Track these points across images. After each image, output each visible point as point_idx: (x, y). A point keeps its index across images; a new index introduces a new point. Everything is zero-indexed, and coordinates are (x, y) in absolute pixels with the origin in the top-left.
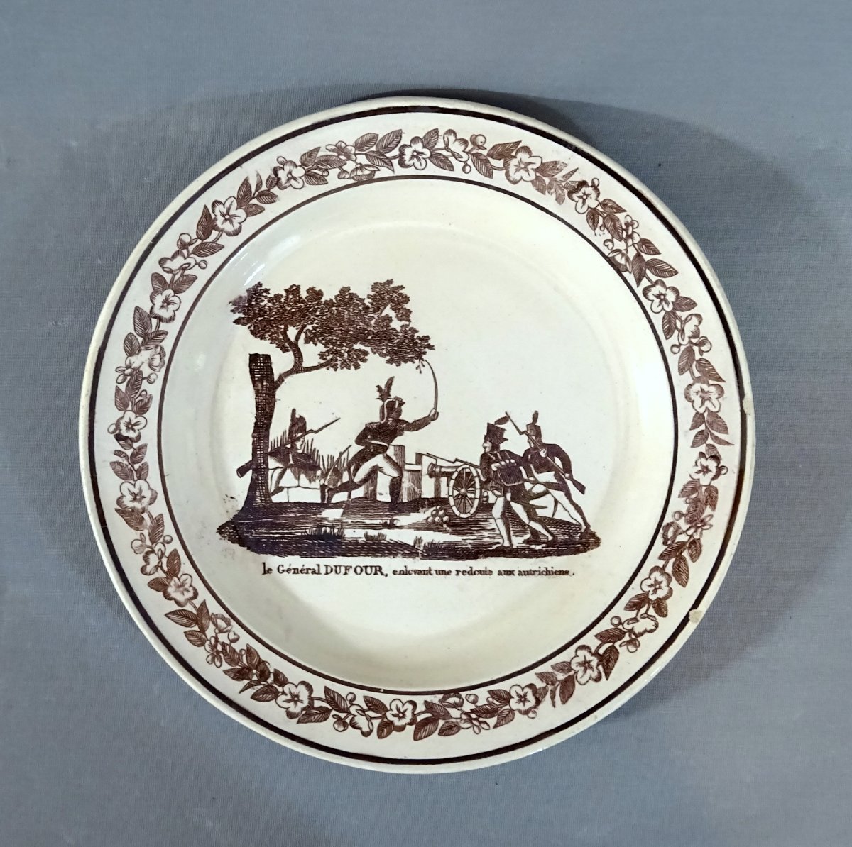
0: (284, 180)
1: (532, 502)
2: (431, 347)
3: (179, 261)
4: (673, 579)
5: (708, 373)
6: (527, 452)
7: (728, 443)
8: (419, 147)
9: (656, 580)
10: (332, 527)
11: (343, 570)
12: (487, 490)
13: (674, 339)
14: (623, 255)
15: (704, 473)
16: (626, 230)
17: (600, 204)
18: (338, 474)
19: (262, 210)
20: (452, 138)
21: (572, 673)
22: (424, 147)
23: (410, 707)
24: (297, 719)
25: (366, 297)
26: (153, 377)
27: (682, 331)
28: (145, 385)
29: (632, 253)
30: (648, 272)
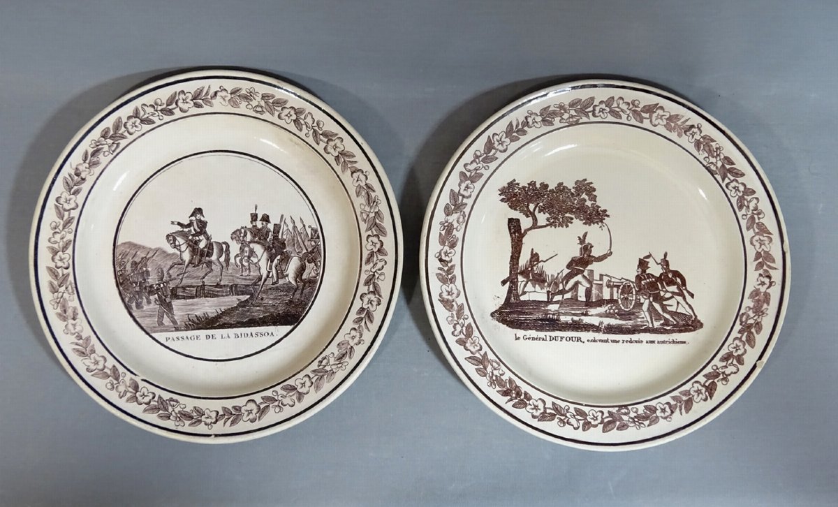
0: (531, 123)
1: (664, 303)
2: (608, 216)
3: (474, 165)
4: (747, 345)
5: (763, 230)
6: (661, 275)
7: (775, 269)
8: (603, 106)
9: (737, 345)
10: (554, 315)
11: (559, 338)
12: (639, 295)
13: (744, 211)
14: (715, 165)
15: (762, 285)
16: (716, 152)
17: (702, 137)
18: (557, 284)
19: (519, 139)
20: (621, 101)
21: (691, 396)
22: (606, 106)
23: (600, 414)
24: (537, 419)
25: (571, 188)
26: (459, 228)
27: (748, 207)
28: (455, 232)
29: (719, 164)
30: (728, 174)
